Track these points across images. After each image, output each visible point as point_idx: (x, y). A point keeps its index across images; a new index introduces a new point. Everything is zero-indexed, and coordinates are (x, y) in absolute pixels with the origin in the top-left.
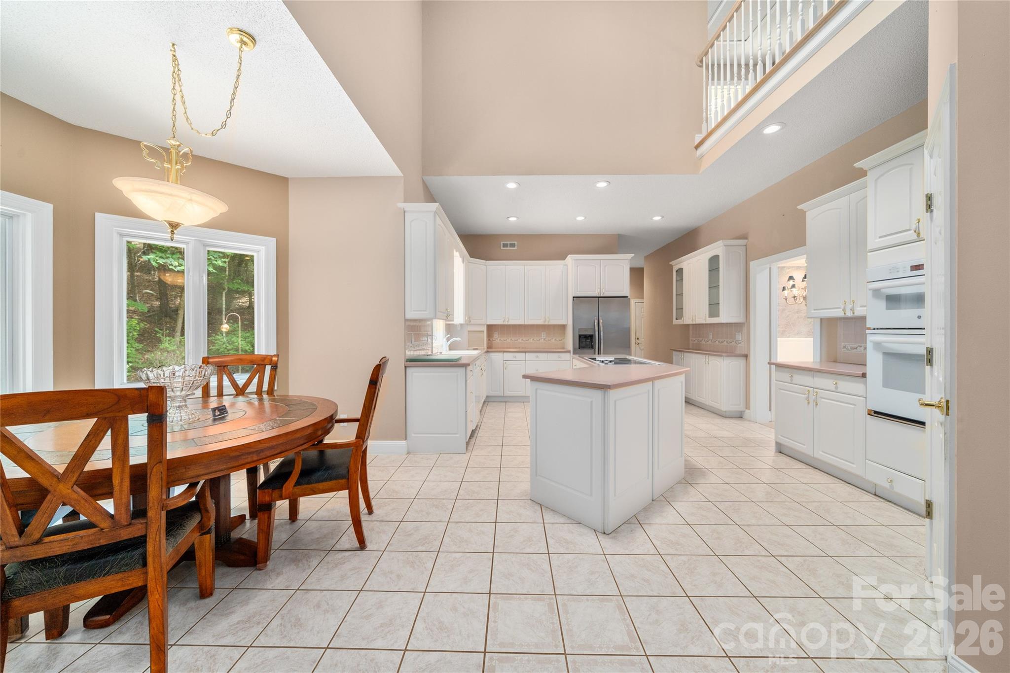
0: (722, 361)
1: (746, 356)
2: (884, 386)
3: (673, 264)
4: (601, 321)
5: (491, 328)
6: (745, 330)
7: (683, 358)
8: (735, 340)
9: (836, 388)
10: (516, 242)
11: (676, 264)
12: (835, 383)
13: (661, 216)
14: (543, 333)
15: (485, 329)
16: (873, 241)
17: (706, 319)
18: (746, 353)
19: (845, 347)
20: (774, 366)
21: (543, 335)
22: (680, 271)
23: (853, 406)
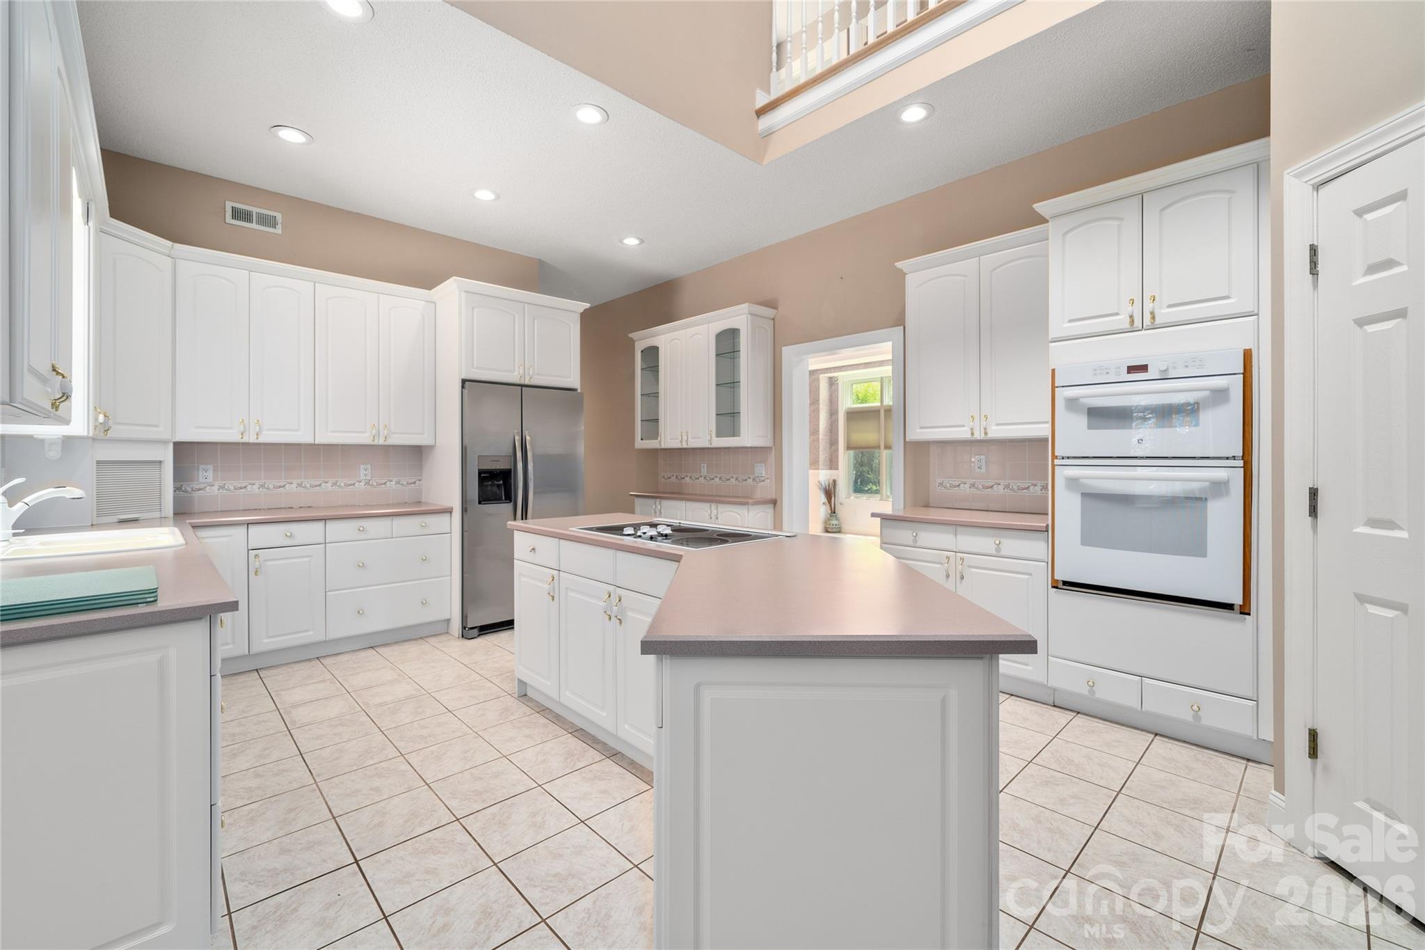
0: (746, 513)
1: (774, 502)
2: (1083, 544)
3: (634, 338)
4: (528, 438)
5: (185, 453)
6: (772, 458)
7: (660, 510)
8: (752, 477)
9: (998, 550)
10: (279, 216)
11: (643, 339)
12: (997, 542)
13: (638, 238)
14: (362, 467)
15: (168, 456)
16: (1058, 325)
17: (710, 441)
18: (774, 497)
19: (941, 484)
20: (879, 519)
21: (364, 472)
22: (652, 354)
23: (1027, 577)
